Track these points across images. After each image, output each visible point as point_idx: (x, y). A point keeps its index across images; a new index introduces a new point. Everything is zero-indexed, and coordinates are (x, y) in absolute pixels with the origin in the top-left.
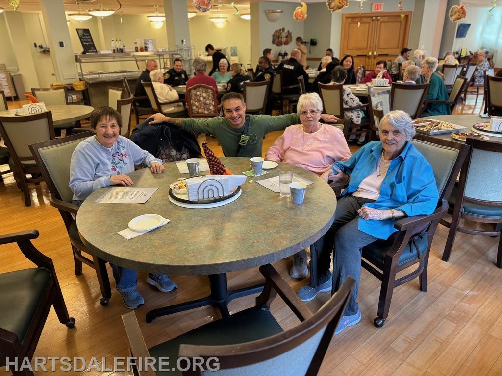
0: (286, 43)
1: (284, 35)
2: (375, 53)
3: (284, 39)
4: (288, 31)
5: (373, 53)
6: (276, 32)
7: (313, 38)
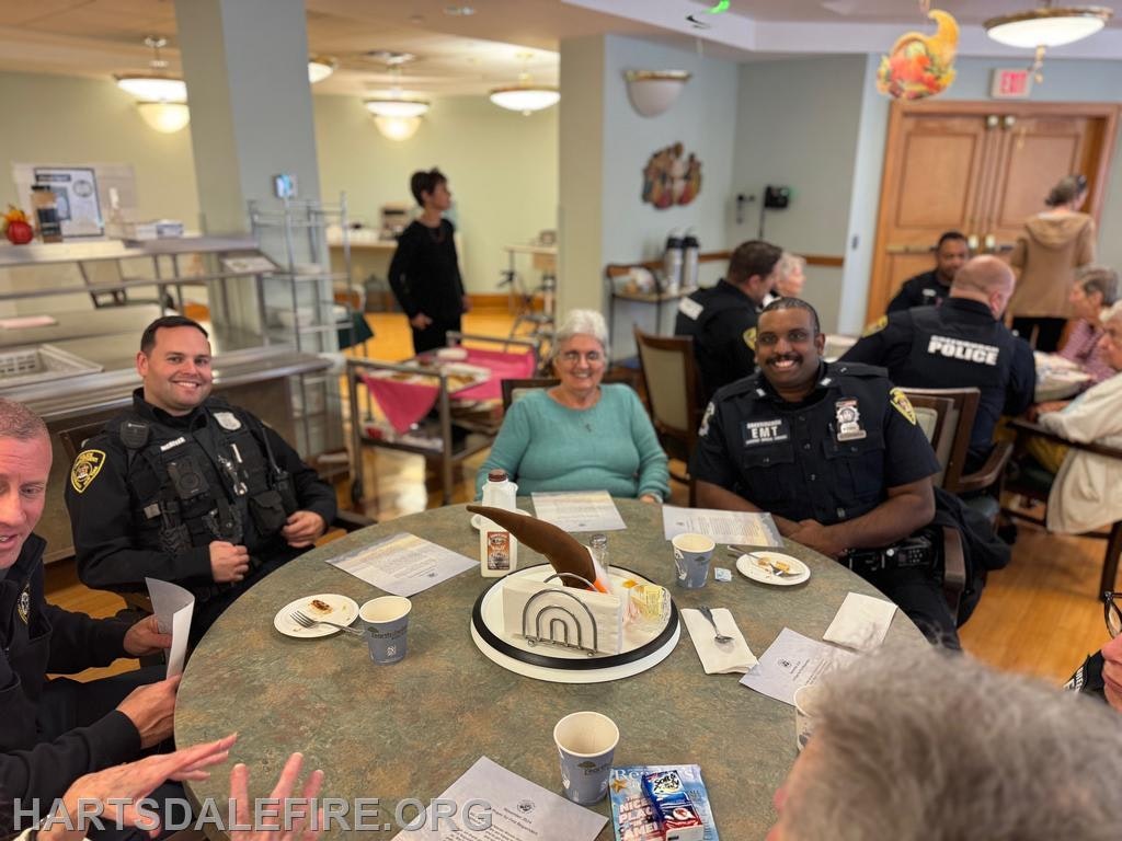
0: (684, 199)
1: (679, 168)
2: (990, 242)
3: (679, 186)
4: (692, 158)
5: (982, 240)
6: (656, 156)
7: (776, 182)
